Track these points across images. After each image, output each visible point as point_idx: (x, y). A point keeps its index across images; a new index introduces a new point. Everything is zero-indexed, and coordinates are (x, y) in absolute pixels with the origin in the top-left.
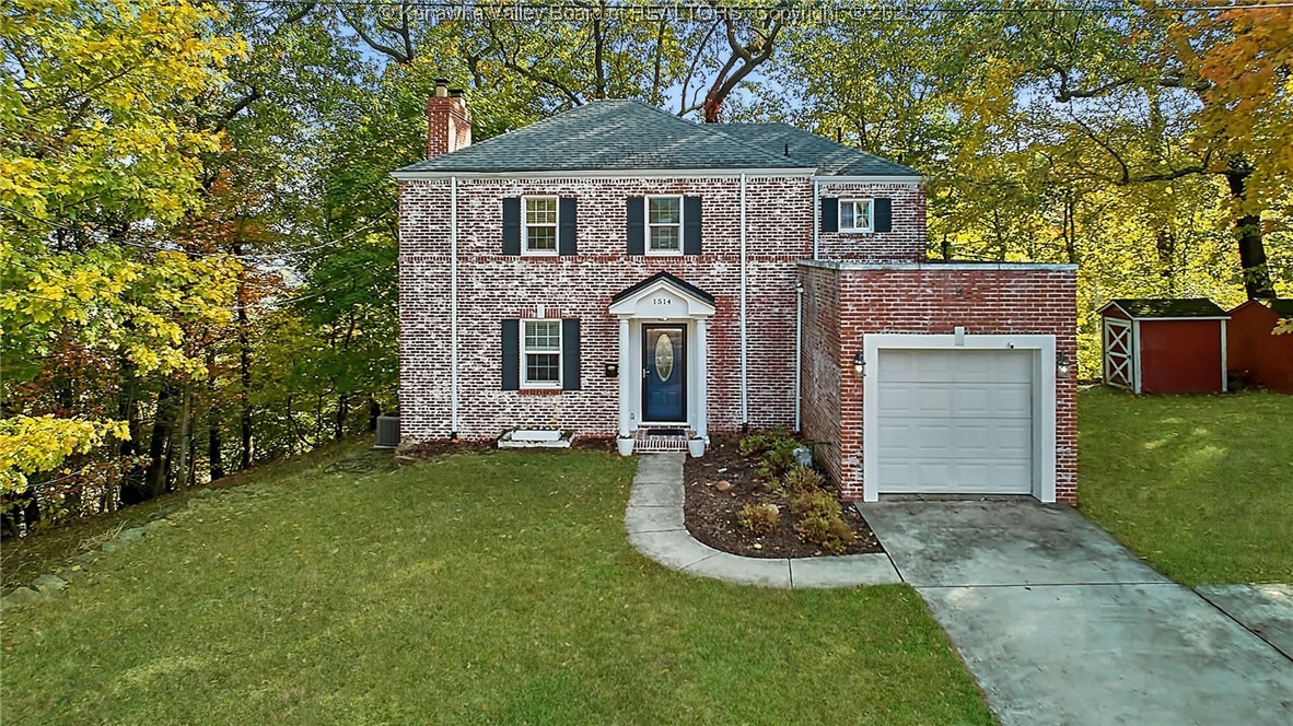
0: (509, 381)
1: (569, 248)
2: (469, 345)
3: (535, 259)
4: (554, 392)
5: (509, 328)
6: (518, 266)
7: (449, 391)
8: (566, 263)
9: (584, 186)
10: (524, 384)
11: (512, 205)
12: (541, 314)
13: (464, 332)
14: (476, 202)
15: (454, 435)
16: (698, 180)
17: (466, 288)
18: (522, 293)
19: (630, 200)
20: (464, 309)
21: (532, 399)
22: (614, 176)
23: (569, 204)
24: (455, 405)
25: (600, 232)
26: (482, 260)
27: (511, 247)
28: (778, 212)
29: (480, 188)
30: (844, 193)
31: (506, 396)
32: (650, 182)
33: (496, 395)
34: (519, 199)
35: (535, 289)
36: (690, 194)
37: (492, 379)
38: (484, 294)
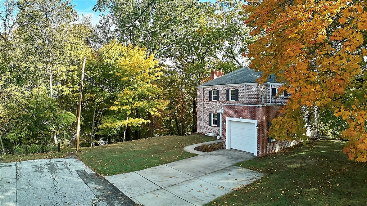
0: (210, 124)
1: (218, 100)
2: (205, 117)
3: (214, 102)
4: (216, 127)
5: (210, 114)
6: (211, 103)
7: (202, 125)
8: (218, 103)
9: (220, 88)
10: (212, 125)
11: (210, 92)
12: (214, 112)
13: (204, 114)
14: (206, 91)
15: (203, 132)
16: (238, 86)
17: (205, 107)
18: (212, 108)
19: (227, 90)
20: (204, 111)
21: (213, 128)
22: (225, 86)
23: (218, 91)
24: (203, 127)
25: (222, 97)
26: (207, 102)
27: (210, 100)
28: (252, 92)
29: (206, 89)
30: (277, 87)
31: (210, 127)
32: (230, 87)
33: (208, 126)
34: (211, 91)
35: (213, 107)
36: (236, 89)
37: (208, 123)
38: (207, 108)
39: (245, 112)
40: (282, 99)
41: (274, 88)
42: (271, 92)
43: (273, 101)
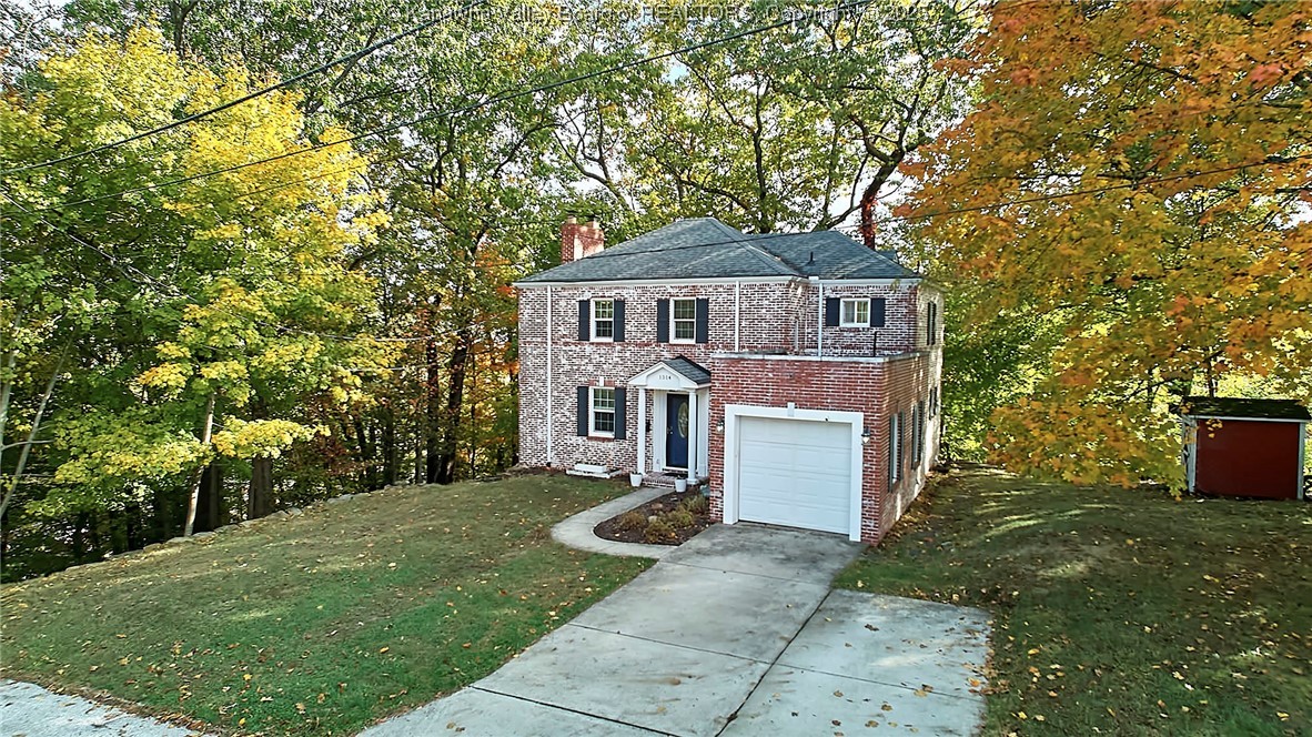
0: (582, 430)
1: (620, 337)
2: (558, 403)
3: (598, 344)
4: (609, 440)
5: (582, 392)
6: (588, 349)
7: (546, 434)
8: (618, 348)
9: (629, 292)
10: (592, 432)
11: (584, 305)
12: (602, 383)
13: (555, 394)
14: (563, 303)
15: (549, 464)
16: (706, 286)
17: (556, 363)
18: (590, 368)
19: (659, 301)
20: (555, 377)
21: (595, 443)
22: (649, 284)
23: (620, 305)
24: (550, 444)
25: (639, 324)
26: (566, 344)
27: (584, 335)
28: (764, 311)
29: (566, 293)
30: (845, 294)
31: (580, 440)
32: (674, 289)
33: (574, 438)
34: (589, 300)
35: (598, 366)
36: (700, 297)
37: (572, 427)
38: (567, 368)
39: (808, 382)
40: (862, 336)
41: (832, 296)
42: (822, 311)
43: (829, 342)
